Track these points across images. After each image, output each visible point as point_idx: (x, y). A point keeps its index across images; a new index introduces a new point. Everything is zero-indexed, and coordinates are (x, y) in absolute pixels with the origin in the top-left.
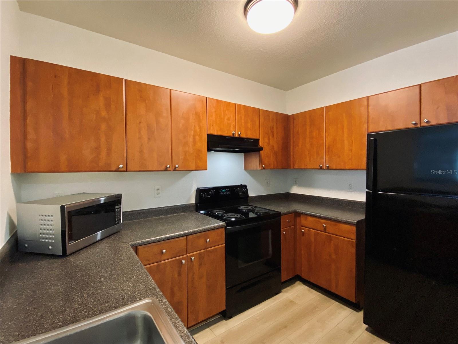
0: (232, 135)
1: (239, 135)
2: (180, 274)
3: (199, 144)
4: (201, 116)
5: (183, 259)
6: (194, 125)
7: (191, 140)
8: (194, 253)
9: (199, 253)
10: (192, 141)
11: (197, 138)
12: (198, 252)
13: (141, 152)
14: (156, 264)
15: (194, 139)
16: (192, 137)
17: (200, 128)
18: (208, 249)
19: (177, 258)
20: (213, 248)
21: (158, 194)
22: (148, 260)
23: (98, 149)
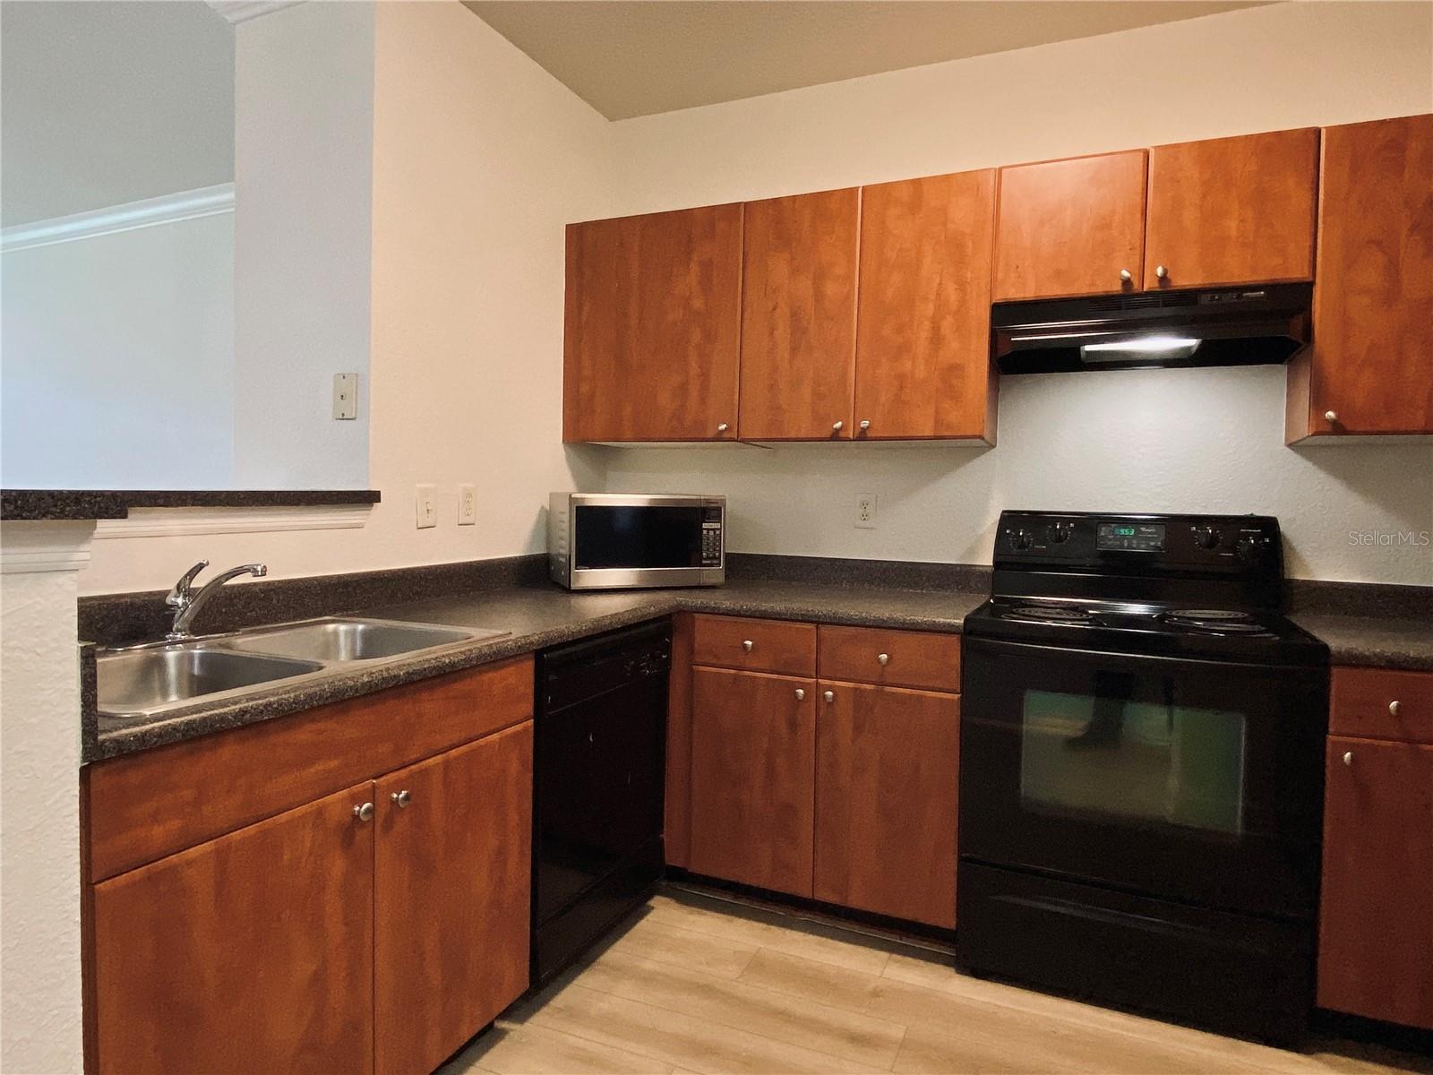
0: (1117, 288)
1: (1164, 279)
2: (793, 725)
3: (953, 345)
4: (970, 244)
5: (802, 686)
6: (938, 281)
7: (923, 334)
8: (838, 683)
9: (856, 689)
10: (926, 338)
11: (947, 325)
12: (851, 685)
13: (772, 387)
14: (732, 671)
15: (936, 328)
16: (927, 324)
17: (962, 286)
18: (888, 689)
19: (789, 678)
20: (908, 691)
21: (865, 517)
22: (715, 656)
23: (683, 388)
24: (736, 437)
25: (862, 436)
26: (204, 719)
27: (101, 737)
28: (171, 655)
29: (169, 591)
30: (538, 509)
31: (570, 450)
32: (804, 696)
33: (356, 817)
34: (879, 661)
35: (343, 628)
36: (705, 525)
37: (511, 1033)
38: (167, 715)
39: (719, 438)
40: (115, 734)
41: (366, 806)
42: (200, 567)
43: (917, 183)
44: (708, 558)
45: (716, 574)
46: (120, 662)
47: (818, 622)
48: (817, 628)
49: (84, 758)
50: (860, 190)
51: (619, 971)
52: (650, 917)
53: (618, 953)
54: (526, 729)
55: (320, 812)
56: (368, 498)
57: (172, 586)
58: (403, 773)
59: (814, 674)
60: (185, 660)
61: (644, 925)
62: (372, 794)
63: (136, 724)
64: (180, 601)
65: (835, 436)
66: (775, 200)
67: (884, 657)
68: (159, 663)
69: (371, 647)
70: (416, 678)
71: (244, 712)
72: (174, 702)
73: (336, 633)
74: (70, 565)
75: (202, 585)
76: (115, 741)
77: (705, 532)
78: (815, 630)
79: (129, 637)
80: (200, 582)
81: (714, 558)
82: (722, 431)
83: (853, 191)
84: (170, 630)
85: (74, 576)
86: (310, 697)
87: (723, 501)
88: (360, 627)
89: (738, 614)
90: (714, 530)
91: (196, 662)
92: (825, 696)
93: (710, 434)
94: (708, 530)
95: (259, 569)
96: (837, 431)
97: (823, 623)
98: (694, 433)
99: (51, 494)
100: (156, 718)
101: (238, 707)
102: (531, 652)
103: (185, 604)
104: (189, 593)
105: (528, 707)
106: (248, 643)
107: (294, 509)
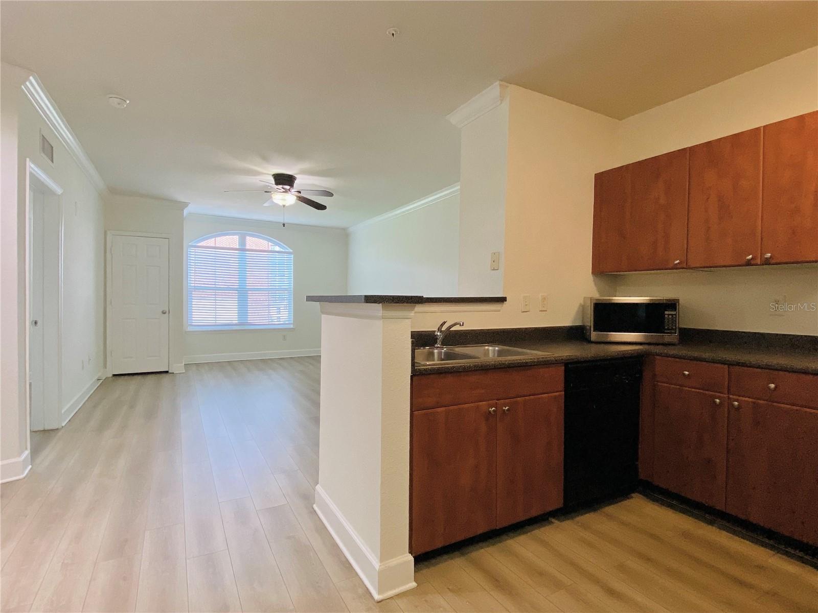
24: (685, 266)
25: (767, 262)
26: (442, 367)
27: (416, 368)
28: (436, 351)
29: (435, 331)
30: (578, 305)
31: (595, 278)
32: (720, 404)
33: (490, 412)
34: (769, 388)
35: (490, 348)
36: (666, 312)
37: (555, 524)
38: (434, 365)
39: (675, 267)
40: (419, 368)
41: (493, 408)
42: (445, 323)
43: (801, 118)
44: (668, 329)
45: (674, 337)
46: (422, 351)
47: (730, 364)
48: (729, 367)
49: (412, 373)
50: (762, 129)
51: (610, 517)
52: (631, 500)
53: (610, 509)
54: (560, 396)
55: (478, 407)
56: (502, 300)
57: (436, 329)
58: (507, 401)
59: (726, 392)
60: (440, 353)
61: (626, 503)
62: (496, 405)
63: (424, 366)
64: (439, 334)
65: (749, 263)
66: (709, 143)
67: (772, 386)
68: (433, 354)
69: (500, 353)
70: (512, 365)
71: (454, 367)
72: (436, 362)
73: (488, 350)
74: (409, 317)
75: (444, 330)
76: (419, 369)
77: (666, 316)
78: (728, 369)
79: (424, 345)
80: (444, 329)
81: (672, 329)
82: (676, 264)
83: (758, 129)
84: (436, 344)
85: (410, 320)
86: (475, 366)
87: (678, 300)
88: (497, 348)
89: (680, 357)
90: (672, 315)
91: (443, 354)
92: (733, 405)
93: (671, 266)
94: (669, 315)
95: (462, 323)
96: (749, 260)
97: (733, 365)
98: (661, 266)
99: (406, 297)
100: (429, 365)
101: (452, 366)
102: (563, 363)
103: (440, 335)
104: (441, 332)
105: (561, 386)
106: (459, 350)
107: (467, 304)
